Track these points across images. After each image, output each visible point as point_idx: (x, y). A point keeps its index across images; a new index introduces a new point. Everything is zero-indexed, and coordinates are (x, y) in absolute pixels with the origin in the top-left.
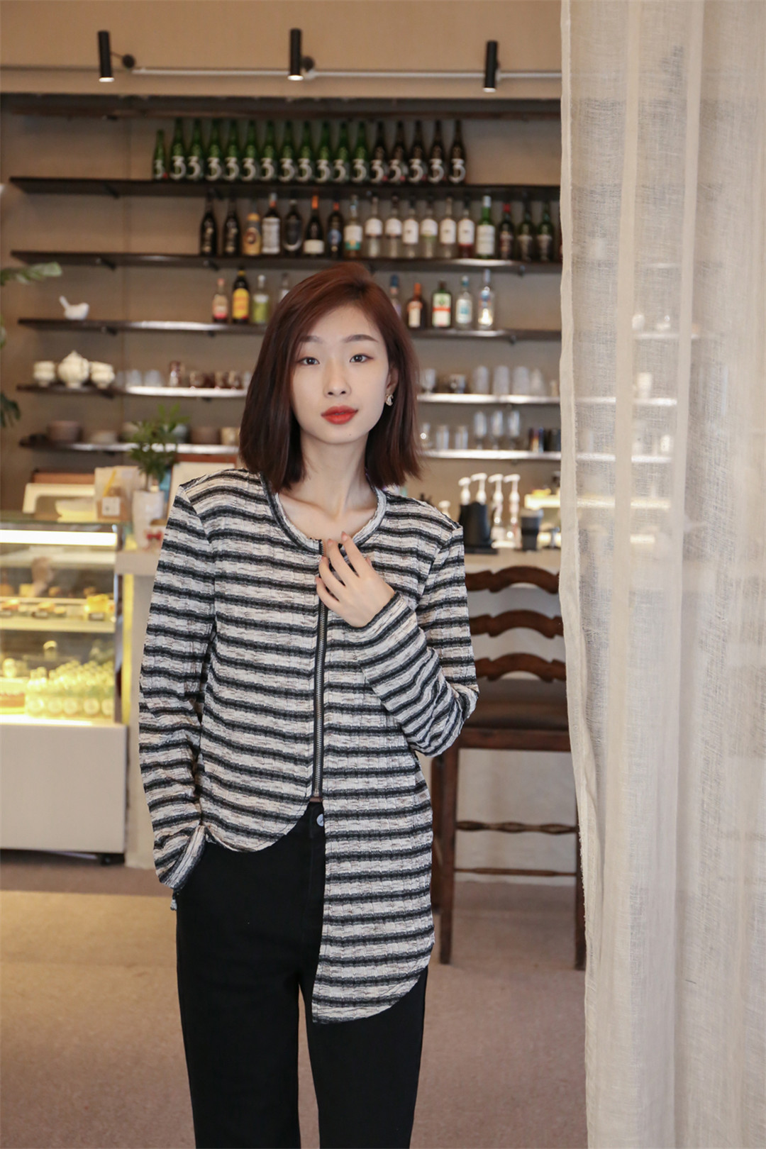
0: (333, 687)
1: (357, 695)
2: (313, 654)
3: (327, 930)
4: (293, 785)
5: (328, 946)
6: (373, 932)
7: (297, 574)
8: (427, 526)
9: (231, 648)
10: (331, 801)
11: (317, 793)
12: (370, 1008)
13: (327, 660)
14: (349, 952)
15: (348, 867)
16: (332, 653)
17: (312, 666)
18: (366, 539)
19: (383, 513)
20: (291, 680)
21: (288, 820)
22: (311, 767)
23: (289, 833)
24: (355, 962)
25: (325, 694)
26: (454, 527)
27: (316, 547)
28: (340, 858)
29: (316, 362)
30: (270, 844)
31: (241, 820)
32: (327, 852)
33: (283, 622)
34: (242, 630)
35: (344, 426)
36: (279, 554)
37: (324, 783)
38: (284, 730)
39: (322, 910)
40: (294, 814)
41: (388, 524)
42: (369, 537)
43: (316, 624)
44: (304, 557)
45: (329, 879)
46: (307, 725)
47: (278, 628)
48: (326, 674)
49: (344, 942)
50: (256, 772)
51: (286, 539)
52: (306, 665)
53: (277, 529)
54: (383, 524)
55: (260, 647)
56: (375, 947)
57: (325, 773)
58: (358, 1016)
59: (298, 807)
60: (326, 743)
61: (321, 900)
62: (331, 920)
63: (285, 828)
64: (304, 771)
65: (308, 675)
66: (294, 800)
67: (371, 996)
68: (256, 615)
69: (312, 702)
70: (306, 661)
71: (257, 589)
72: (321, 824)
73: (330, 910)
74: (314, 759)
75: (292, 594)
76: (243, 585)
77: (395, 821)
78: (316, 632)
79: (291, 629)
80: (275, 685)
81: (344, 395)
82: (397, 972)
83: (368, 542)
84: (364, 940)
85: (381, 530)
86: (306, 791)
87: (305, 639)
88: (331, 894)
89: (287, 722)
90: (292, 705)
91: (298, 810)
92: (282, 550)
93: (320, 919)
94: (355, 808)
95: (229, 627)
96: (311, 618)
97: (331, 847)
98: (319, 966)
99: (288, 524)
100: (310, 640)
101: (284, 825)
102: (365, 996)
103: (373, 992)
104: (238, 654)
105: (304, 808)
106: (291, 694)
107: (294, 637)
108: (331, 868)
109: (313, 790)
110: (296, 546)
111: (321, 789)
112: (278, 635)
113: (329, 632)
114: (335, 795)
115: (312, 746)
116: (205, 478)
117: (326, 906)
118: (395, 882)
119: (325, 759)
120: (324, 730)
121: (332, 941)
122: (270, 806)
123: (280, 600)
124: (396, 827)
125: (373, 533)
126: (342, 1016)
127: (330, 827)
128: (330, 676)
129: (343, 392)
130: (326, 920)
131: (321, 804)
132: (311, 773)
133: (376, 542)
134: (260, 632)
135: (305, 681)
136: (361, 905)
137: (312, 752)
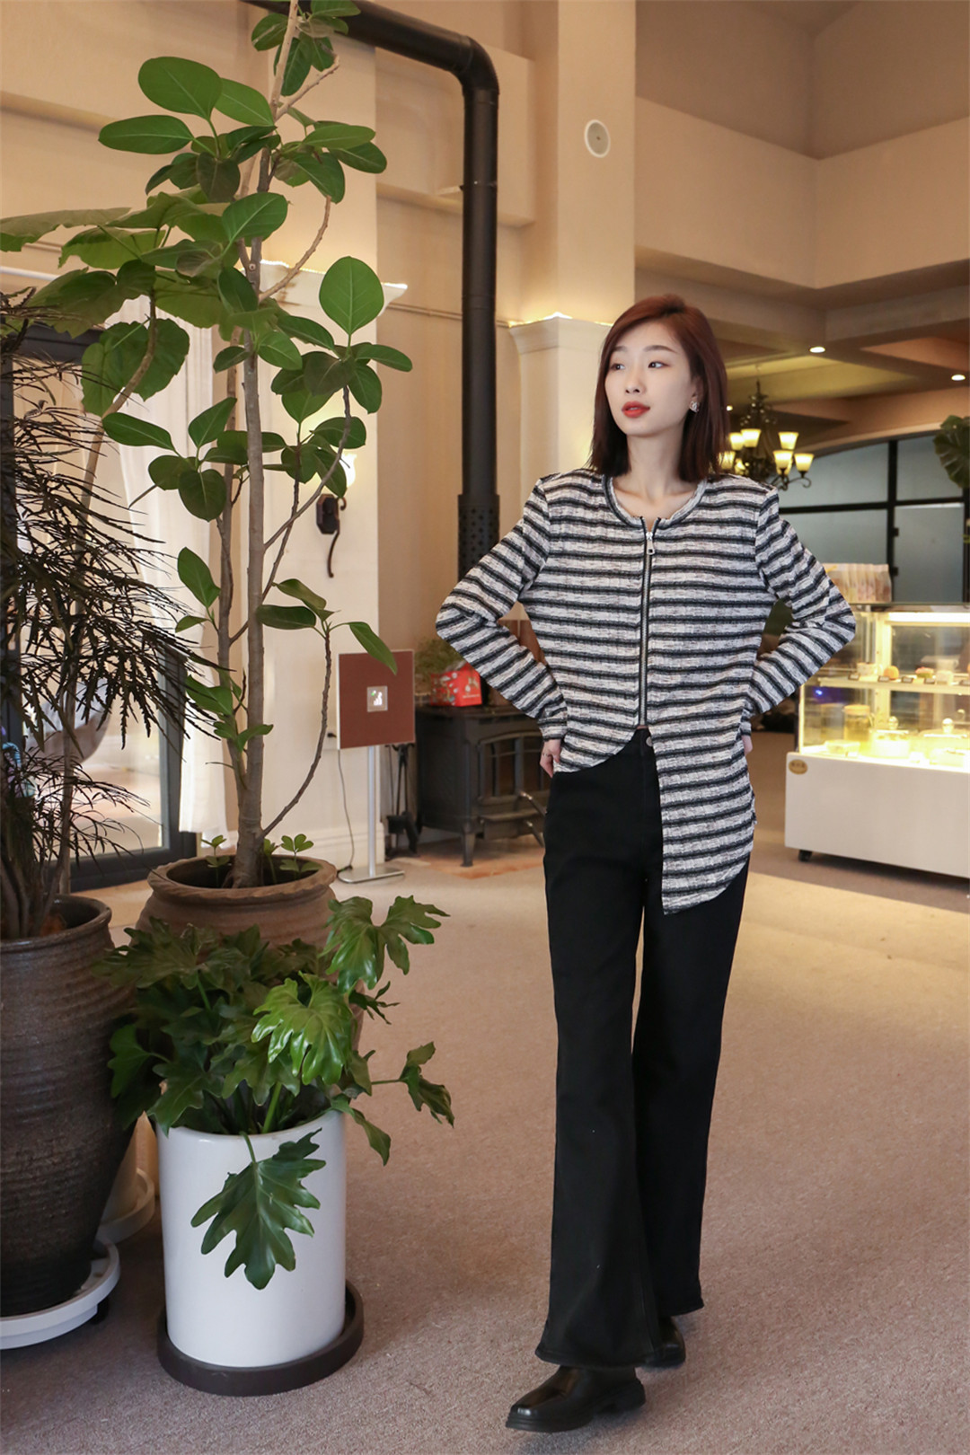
0: (656, 636)
1: (677, 642)
2: (638, 610)
3: (667, 832)
4: (624, 716)
5: (670, 846)
6: (706, 830)
7: (625, 547)
8: (741, 496)
9: (570, 611)
10: (655, 727)
11: (643, 722)
12: (711, 893)
13: (650, 615)
14: (687, 848)
15: (677, 779)
16: (654, 609)
17: (639, 620)
18: (686, 516)
19: (703, 491)
20: (620, 631)
21: (618, 743)
22: (637, 700)
23: (618, 754)
24: (694, 855)
25: (650, 642)
26: (767, 490)
27: (640, 523)
28: (670, 772)
29: (622, 367)
30: (602, 761)
31: (583, 744)
32: (658, 769)
33: (612, 585)
34: (579, 595)
35: (638, 419)
36: (612, 533)
37: (648, 714)
38: (616, 672)
39: (660, 816)
40: (623, 738)
41: (706, 500)
42: (689, 513)
43: (640, 586)
44: (631, 533)
45: (663, 791)
46: (633, 666)
47: (608, 591)
48: (650, 626)
49: (683, 840)
50: (594, 706)
51: (618, 520)
52: (633, 619)
53: (611, 514)
54: (703, 501)
55: (594, 607)
56: (708, 841)
57: (649, 705)
58: (703, 900)
59: (626, 733)
60: (649, 680)
61: (658, 809)
62: (669, 824)
63: (615, 750)
64: (631, 704)
65: (634, 627)
66: (624, 727)
67: (710, 882)
68: (590, 582)
69: (638, 649)
70: (632, 616)
71: (591, 562)
72: (650, 745)
73: (666, 816)
74: (639, 693)
75: (619, 563)
76: (581, 560)
77: (716, 738)
78: (641, 592)
79: (618, 591)
80: (607, 636)
81: (637, 393)
82: (729, 859)
83: (688, 517)
84: (699, 837)
85: (700, 506)
86: (633, 721)
87: (632, 599)
88: (666, 802)
89: (618, 665)
90: (622, 652)
91: (627, 736)
92: (613, 530)
93: (659, 825)
94: (678, 730)
95: (568, 594)
96: (636, 581)
97: (661, 764)
98: (664, 863)
99: (619, 508)
100: (635, 599)
101: (614, 747)
102: (705, 883)
103: (712, 878)
104: (576, 615)
105: (632, 734)
106: (621, 643)
107: (621, 597)
108: (663, 781)
109: (639, 720)
110: (626, 525)
111: (646, 718)
112: (607, 596)
113: (651, 592)
114: (659, 722)
115: (637, 683)
116: (559, 476)
117: (663, 813)
118: (721, 787)
119: (649, 694)
120: (647, 670)
121: (672, 841)
122: (605, 732)
123: (609, 568)
124: (716, 743)
125: (693, 509)
126: (689, 902)
127: (658, 748)
128: (653, 628)
129: (637, 391)
130: (665, 824)
131: (647, 730)
132: (637, 705)
133: (696, 517)
134: (592, 596)
135: (633, 632)
136: (692, 809)
137: (637, 688)
